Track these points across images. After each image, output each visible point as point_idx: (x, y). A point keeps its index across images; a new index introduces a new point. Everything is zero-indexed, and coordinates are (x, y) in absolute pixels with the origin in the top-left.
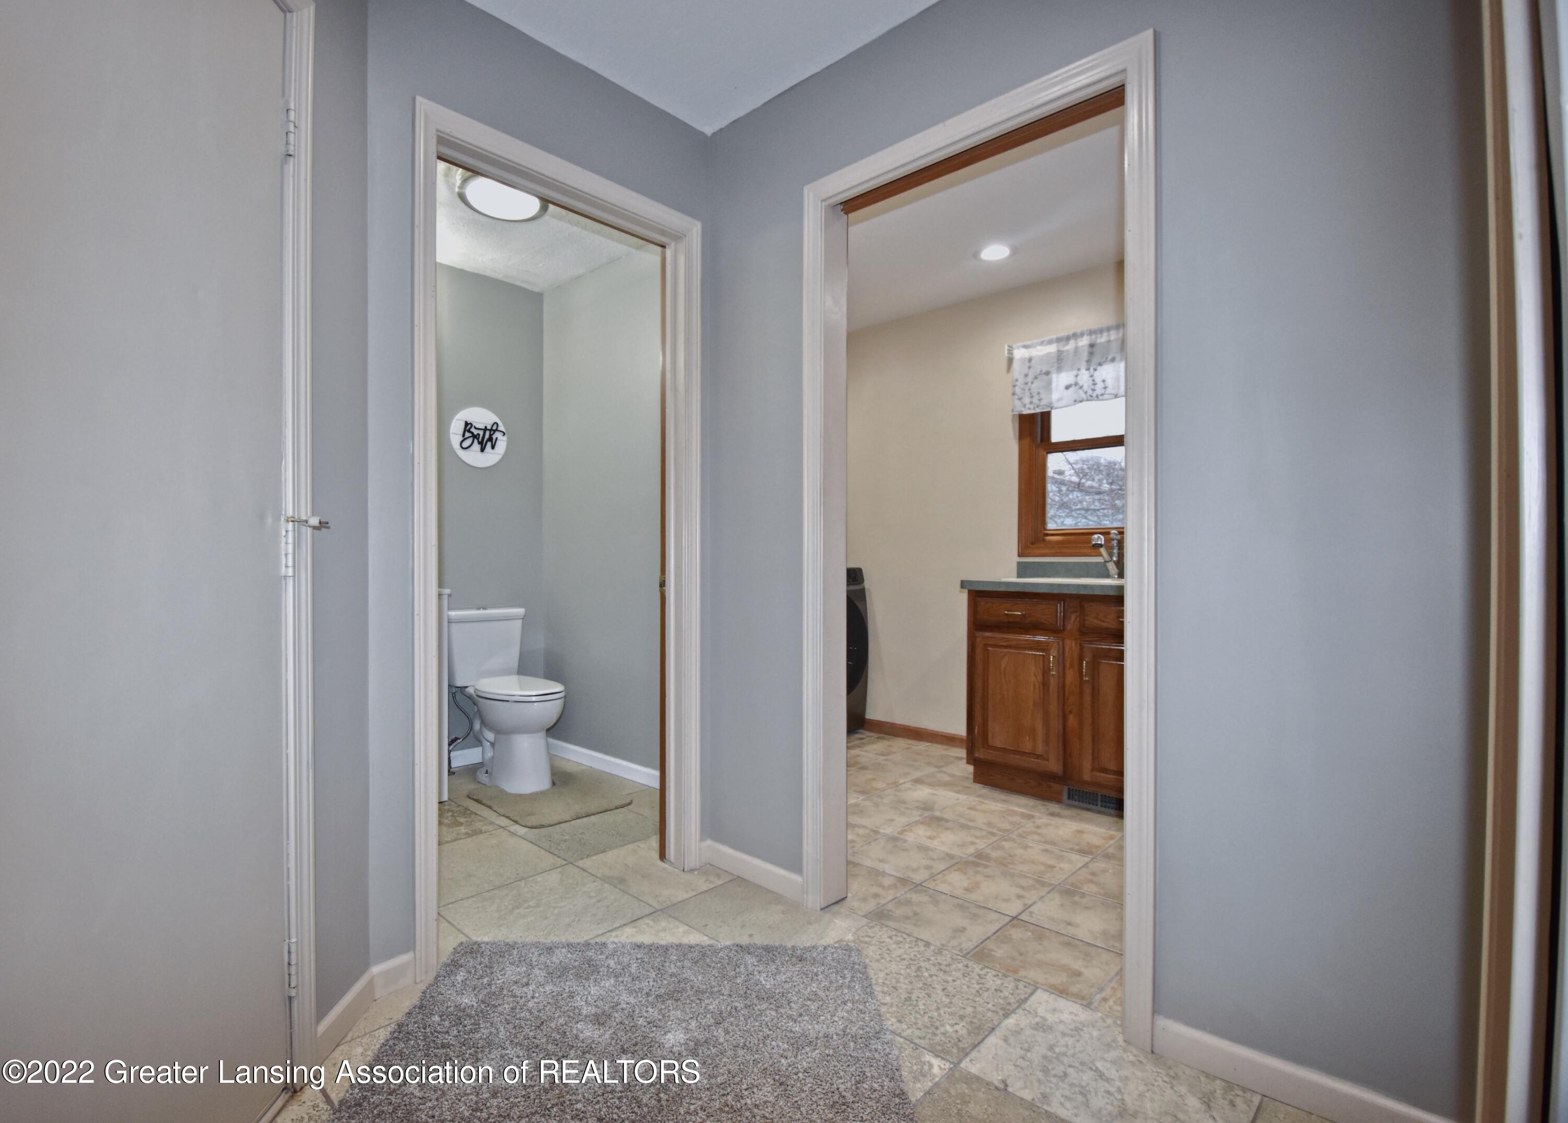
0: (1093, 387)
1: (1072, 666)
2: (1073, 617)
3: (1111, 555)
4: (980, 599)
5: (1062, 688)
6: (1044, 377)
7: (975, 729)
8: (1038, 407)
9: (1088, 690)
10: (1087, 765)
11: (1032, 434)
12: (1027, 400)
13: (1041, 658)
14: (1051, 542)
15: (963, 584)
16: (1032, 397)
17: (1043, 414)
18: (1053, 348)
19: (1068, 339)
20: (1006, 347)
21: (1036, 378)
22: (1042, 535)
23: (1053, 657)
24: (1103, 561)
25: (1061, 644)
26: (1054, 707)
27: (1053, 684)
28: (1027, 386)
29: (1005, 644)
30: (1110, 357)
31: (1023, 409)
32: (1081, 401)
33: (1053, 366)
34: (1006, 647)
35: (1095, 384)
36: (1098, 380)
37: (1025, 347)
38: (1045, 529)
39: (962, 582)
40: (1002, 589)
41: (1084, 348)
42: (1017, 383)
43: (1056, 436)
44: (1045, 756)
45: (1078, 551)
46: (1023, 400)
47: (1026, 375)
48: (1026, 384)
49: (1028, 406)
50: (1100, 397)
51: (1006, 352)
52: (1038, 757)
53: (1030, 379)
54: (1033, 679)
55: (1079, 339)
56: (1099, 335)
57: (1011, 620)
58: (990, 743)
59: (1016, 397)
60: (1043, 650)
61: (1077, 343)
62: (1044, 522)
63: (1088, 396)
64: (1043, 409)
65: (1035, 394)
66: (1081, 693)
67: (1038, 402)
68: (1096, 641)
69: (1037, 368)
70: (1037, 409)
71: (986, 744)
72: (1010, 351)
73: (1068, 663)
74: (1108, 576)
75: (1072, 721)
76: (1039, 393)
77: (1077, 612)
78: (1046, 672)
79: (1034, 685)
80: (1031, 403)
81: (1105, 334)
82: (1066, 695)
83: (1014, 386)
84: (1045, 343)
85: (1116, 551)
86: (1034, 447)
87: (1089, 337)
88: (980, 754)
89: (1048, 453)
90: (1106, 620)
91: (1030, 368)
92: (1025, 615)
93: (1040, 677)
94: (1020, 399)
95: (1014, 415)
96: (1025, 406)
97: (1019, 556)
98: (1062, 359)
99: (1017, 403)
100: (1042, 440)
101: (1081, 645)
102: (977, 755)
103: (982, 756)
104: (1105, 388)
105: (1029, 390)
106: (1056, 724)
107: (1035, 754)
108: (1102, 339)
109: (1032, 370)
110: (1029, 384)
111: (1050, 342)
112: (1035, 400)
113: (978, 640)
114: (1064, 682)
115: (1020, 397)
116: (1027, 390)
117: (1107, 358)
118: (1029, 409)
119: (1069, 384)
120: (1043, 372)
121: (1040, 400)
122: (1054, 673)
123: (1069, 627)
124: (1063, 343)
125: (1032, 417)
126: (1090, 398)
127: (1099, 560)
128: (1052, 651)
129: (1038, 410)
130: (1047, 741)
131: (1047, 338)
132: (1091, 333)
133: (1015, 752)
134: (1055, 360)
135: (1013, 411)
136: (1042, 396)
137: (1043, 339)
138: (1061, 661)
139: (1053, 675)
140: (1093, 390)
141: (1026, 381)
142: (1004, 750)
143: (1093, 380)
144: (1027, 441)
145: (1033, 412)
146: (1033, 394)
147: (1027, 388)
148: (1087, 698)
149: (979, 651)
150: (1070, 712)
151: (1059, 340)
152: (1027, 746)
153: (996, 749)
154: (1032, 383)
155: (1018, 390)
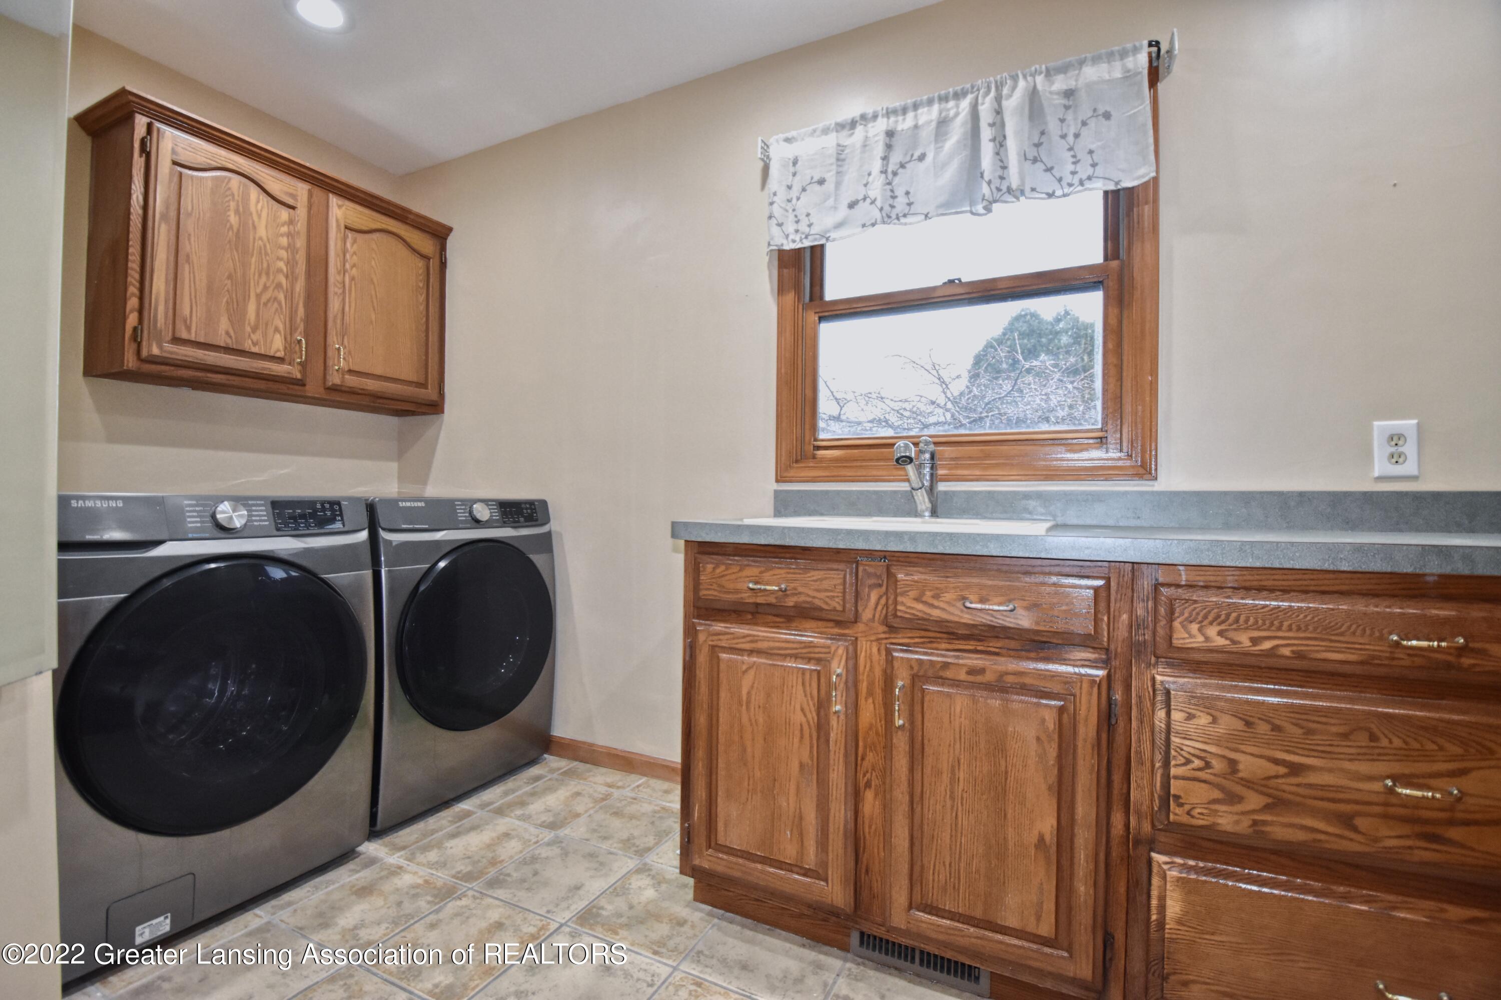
0: (891, 201)
1: (870, 693)
2: (874, 597)
3: (920, 475)
4: (706, 558)
5: (853, 735)
6: (817, 187)
7: (694, 810)
8: (806, 237)
9: (901, 742)
10: (899, 896)
11: (798, 288)
12: (790, 228)
13: (815, 675)
14: (823, 460)
15: (676, 529)
16: (797, 222)
17: (812, 248)
18: (831, 141)
19: (853, 124)
20: (760, 144)
21: (804, 190)
22: (812, 448)
23: (838, 675)
24: (909, 489)
25: (851, 648)
26: (837, 776)
27: (837, 729)
28: (790, 204)
29: (748, 646)
30: (917, 154)
31: (785, 242)
32: (873, 225)
33: (830, 171)
34: (751, 652)
35: (894, 197)
36: (900, 192)
37: (788, 140)
38: (816, 440)
39: (674, 524)
40: (745, 539)
41: (876, 139)
42: (776, 199)
43: (833, 291)
44: (820, 871)
45: (864, 473)
46: (784, 228)
47: (789, 187)
48: (789, 201)
49: (791, 237)
50: (903, 220)
51: (759, 150)
52: (806, 873)
53: (794, 193)
54: (799, 718)
55: (870, 125)
56: (900, 118)
57: (760, 600)
58: (721, 840)
59: (774, 221)
60: (819, 661)
61: (867, 132)
62: (814, 428)
63: (884, 215)
64: (815, 240)
65: (802, 217)
66: (889, 748)
67: (807, 230)
68: (916, 645)
69: (806, 173)
70: (804, 241)
71: (712, 842)
72: (766, 146)
73: (863, 687)
74: (915, 513)
75: (870, 803)
76: (808, 215)
77: (880, 586)
78: (823, 705)
79: (802, 730)
80: (797, 231)
81: (910, 115)
82: (861, 749)
83: (771, 204)
84: (818, 133)
85: (927, 471)
86: (801, 307)
87: (885, 120)
88: (705, 860)
89: (821, 319)
90: (936, 603)
91: (794, 174)
92: (786, 590)
93: (812, 716)
94: (780, 225)
95: (771, 250)
96: (787, 236)
97: (777, 481)
98: (844, 160)
99: (776, 230)
100: (812, 299)
101: (889, 652)
102: (697, 862)
103: (706, 865)
104: (910, 204)
105: (794, 210)
106: (839, 813)
107: (801, 868)
108: (905, 124)
109: (798, 178)
110: (794, 201)
111: (826, 131)
112: (803, 227)
113: (702, 637)
114: (857, 725)
115: (780, 222)
116: (790, 211)
117: (912, 155)
118: (794, 241)
119: (853, 199)
120: (815, 179)
121: (810, 226)
122: (838, 708)
123: (866, 615)
124: (845, 132)
125: (798, 252)
126: (887, 219)
127: (904, 487)
128: (834, 664)
129: (807, 243)
130: (823, 844)
131: (821, 125)
132: (889, 113)
133: (765, 861)
134: (833, 160)
135: (769, 245)
136: (813, 219)
137: (814, 127)
138: (850, 684)
139: (836, 712)
140: (892, 207)
141: (789, 198)
142: (746, 855)
143: (892, 191)
144: (790, 297)
145: (799, 245)
146: (800, 217)
147: (789, 207)
148: (901, 763)
149: (702, 658)
150: (868, 785)
151: (840, 127)
152: (788, 852)
153: (730, 851)
154: (798, 199)
155: (776, 210)
